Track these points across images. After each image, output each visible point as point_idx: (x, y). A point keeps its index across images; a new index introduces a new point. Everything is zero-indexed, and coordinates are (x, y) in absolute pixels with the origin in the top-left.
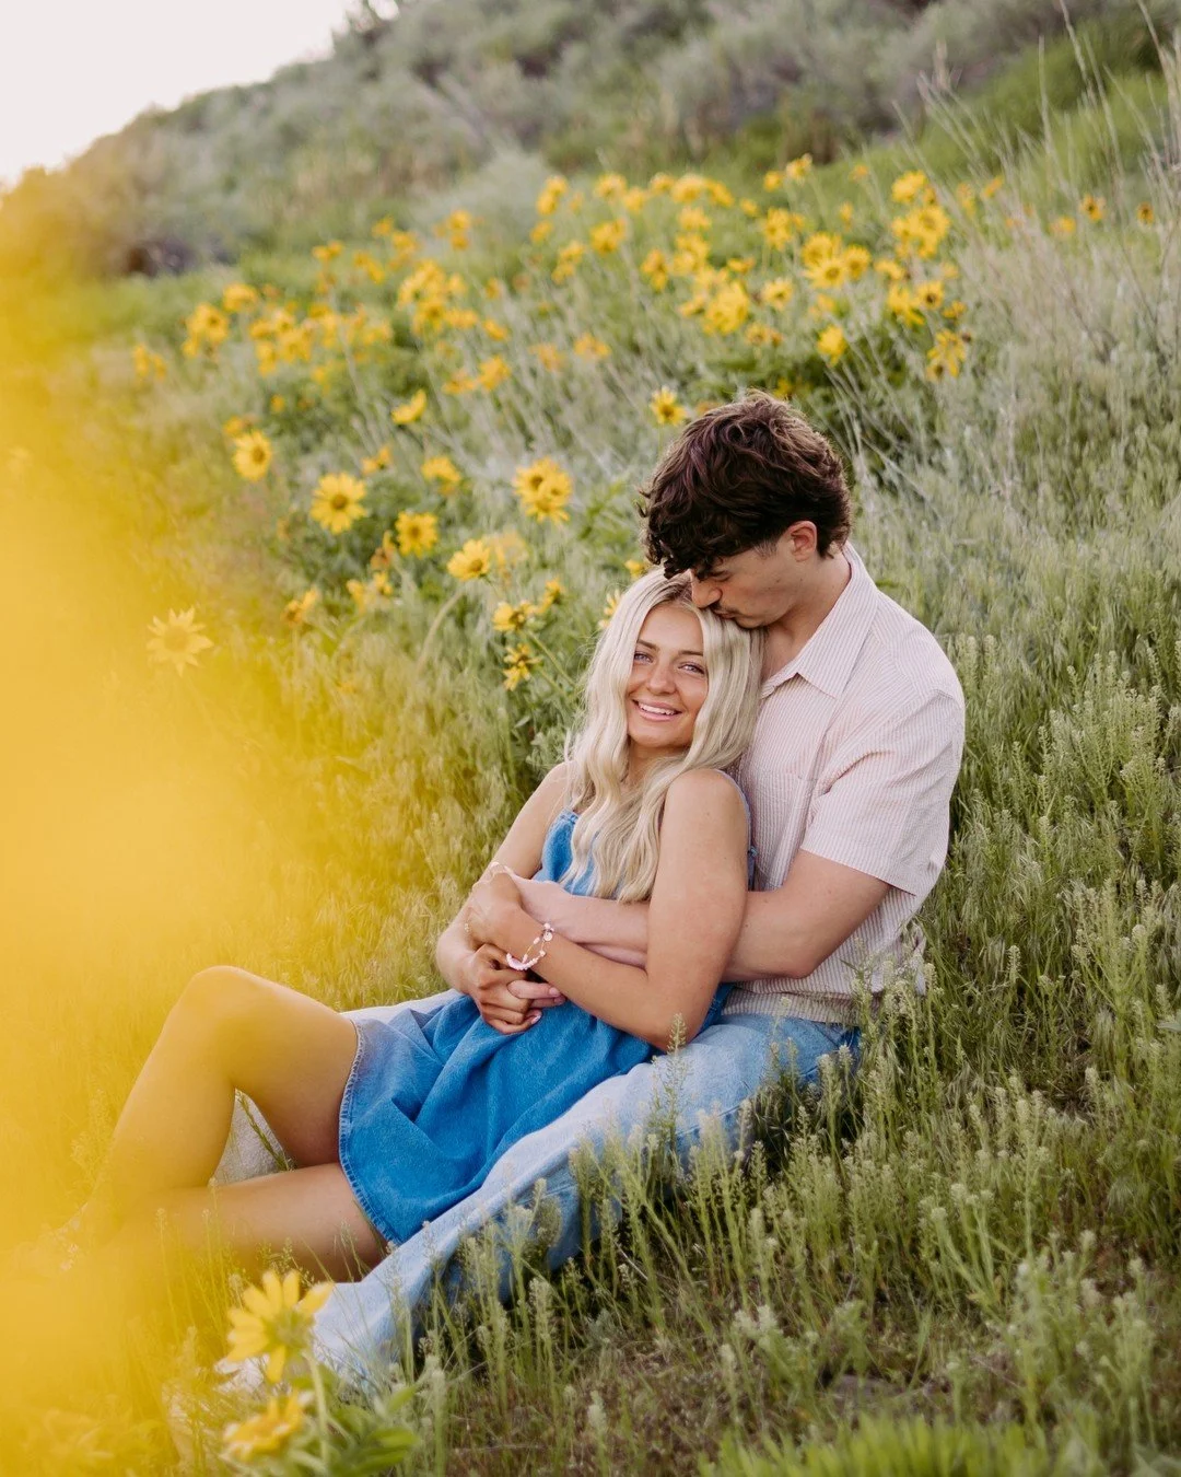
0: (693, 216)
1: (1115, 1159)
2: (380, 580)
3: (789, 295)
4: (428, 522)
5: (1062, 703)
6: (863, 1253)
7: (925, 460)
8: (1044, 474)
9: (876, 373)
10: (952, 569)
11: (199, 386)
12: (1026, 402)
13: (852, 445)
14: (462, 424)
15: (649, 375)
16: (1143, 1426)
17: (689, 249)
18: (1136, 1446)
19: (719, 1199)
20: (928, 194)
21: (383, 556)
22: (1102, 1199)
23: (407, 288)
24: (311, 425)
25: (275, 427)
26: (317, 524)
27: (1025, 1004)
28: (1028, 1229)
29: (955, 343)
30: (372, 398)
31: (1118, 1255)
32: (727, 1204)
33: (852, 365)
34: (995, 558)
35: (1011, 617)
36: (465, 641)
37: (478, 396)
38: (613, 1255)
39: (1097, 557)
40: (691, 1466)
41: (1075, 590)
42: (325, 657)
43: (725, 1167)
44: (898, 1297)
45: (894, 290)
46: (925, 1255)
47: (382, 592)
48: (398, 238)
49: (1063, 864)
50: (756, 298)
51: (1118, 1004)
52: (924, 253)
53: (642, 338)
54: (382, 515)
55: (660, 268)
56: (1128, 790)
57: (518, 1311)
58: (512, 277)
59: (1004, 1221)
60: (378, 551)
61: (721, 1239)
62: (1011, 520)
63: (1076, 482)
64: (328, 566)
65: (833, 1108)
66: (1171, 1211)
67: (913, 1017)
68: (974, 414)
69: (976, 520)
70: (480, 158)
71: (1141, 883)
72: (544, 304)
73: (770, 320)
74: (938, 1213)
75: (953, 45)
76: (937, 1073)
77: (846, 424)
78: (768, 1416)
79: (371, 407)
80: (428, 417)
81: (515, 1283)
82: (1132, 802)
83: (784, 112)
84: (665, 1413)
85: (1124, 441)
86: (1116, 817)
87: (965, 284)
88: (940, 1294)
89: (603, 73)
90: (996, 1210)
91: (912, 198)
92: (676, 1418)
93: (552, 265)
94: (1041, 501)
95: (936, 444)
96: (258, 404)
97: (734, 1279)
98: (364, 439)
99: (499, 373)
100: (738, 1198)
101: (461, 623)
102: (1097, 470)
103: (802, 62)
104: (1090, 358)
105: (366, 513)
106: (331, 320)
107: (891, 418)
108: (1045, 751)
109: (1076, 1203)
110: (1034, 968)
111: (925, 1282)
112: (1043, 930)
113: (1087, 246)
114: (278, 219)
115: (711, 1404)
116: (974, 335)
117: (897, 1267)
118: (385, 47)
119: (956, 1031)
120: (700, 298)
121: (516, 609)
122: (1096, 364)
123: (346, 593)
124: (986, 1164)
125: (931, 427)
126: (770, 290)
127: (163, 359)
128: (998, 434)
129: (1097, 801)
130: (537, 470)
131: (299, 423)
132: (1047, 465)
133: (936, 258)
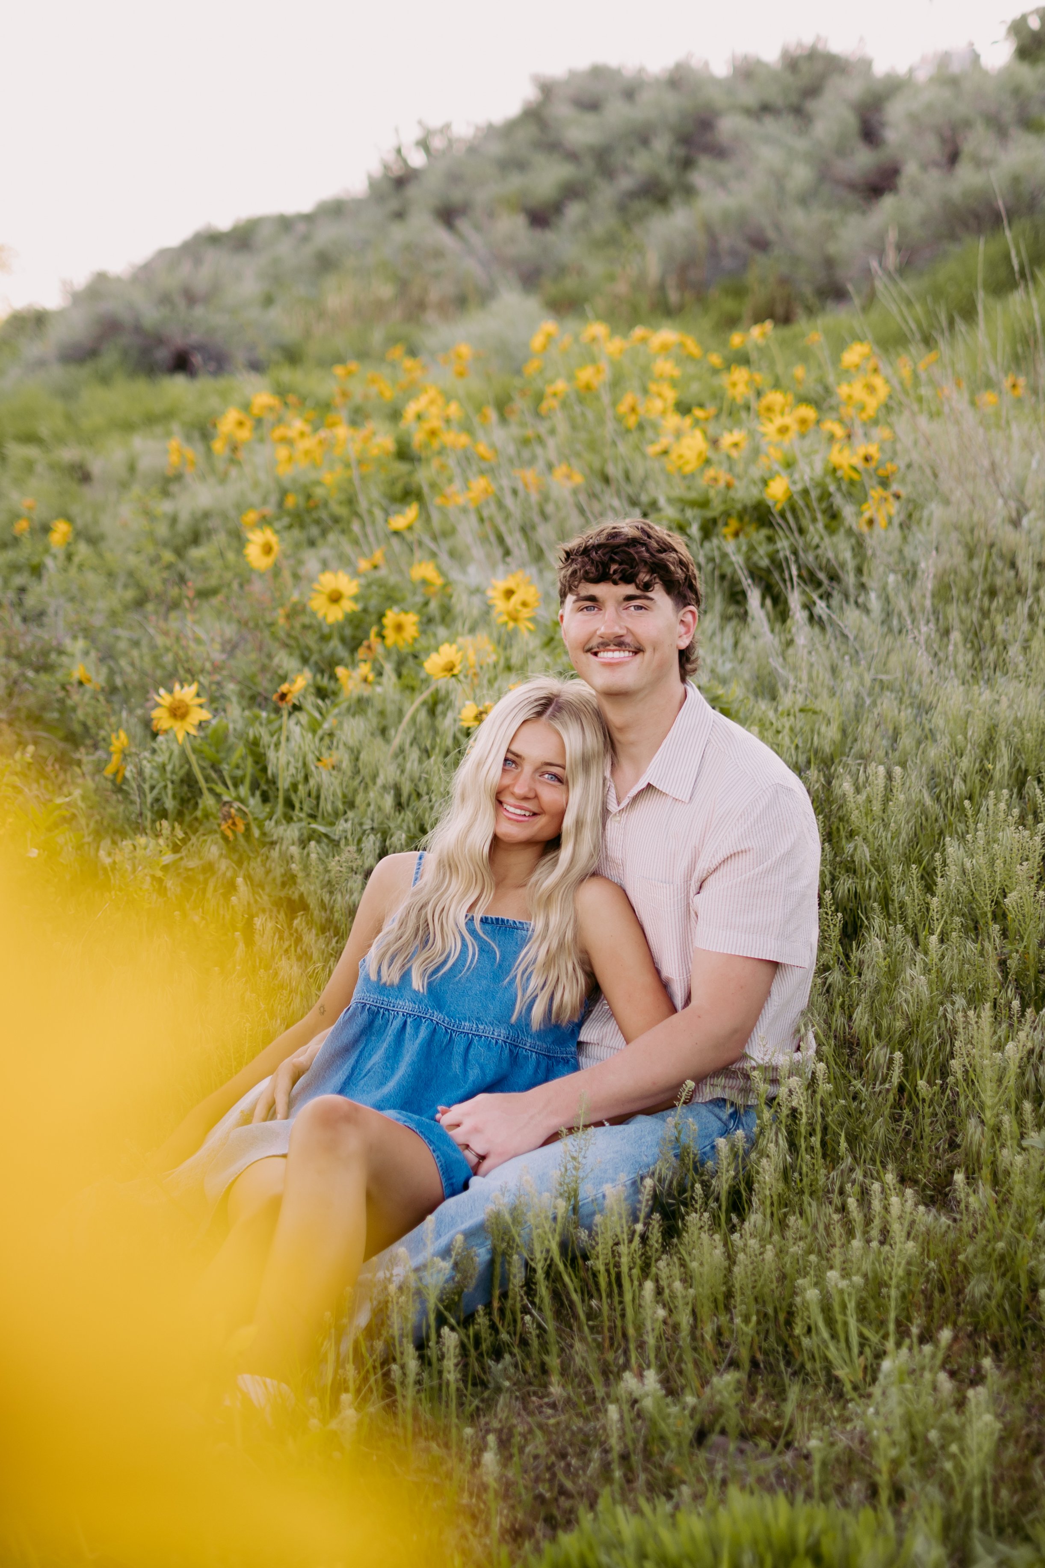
0: (665, 367)
1: (975, 1256)
2: (365, 669)
3: (744, 445)
4: (411, 620)
5: (957, 833)
6: (743, 1326)
7: (852, 600)
8: (956, 624)
9: (814, 520)
10: (868, 701)
11: (223, 480)
12: (945, 557)
13: (789, 584)
14: (449, 533)
15: (616, 503)
16: (984, 1511)
17: (660, 395)
18: (976, 1532)
19: (617, 1265)
20: (871, 365)
21: (369, 648)
22: (960, 1292)
23: (412, 409)
24: (318, 522)
25: (286, 521)
26: (313, 614)
27: (904, 1101)
28: (892, 1315)
29: (886, 499)
30: (371, 504)
31: (970, 1345)
32: (625, 1269)
33: (793, 510)
34: (907, 695)
35: (918, 748)
36: (435, 730)
37: (464, 510)
38: (518, 1306)
39: (998, 702)
40: (572, 1511)
41: (976, 732)
42: (310, 735)
43: (625, 1236)
44: (771, 1364)
45: (836, 448)
46: (797, 1331)
47: (365, 680)
48: (408, 363)
49: (948, 979)
50: (715, 443)
51: (988, 1115)
52: (864, 416)
53: (612, 470)
54: (371, 609)
55: (633, 410)
56: (1010, 917)
57: (428, 1352)
58: (503, 406)
59: (871, 1305)
60: (365, 643)
61: (616, 1299)
62: (923, 662)
63: (983, 632)
64: (321, 651)
65: (726, 1187)
66: (1022, 1307)
67: (803, 1110)
68: (897, 563)
69: (894, 659)
70: (486, 296)
71: (1016, 1004)
72: (529, 432)
73: (726, 465)
74: (812, 1294)
75: (903, 231)
76: (821, 1161)
77: (784, 565)
78: (645, 1470)
79: (370, 512)
80: (418, 526)
81: (428, 1327)
82: (1013, 926)
83: (752, 277)
84: (553, 1458)
85: (1030, 601)
86: (997, 941)
87: (899, 447)
88: (809, 1366)
89: (599, 229)
90: (864, 1294)
91: (857, 367)
92: (562, 1464)
93: (539, 397)
94: (951, 648)
95: (863, 586)
96: (274, 499)
97: (625, 1335)
98: (362, 540)
99: (486, 491)
100: (634, 1263)
101: (432, 712)
102: (1003, 621)
103: (771, 234)
104: (1003, 521)
105: (357, 607)
106: (342, 431)
107: (824, 562)
108: (939, 875)
109: (937, 1293)
110: (915, 1069)
111: (796, 1355)
112: (926, 1038)
113: (1008, 423)
114: (308, 334)
115: (596, 1454)
116: (903, 493)
117: (772, 1338)
118: (412, 191)
119: (841, 1124)
120: (665, 441)
121: (481, 709)
122: (1009, 528)
123: (333, 677)
124: (859, 1253)
125: (859, 571)
126: (727, 439)
127: (193, 452)
128: (918, 583)
129: (982, 922)
130: (510, 583)
131: (308, 519)
132: (959, 615)
133: (875, 422)
